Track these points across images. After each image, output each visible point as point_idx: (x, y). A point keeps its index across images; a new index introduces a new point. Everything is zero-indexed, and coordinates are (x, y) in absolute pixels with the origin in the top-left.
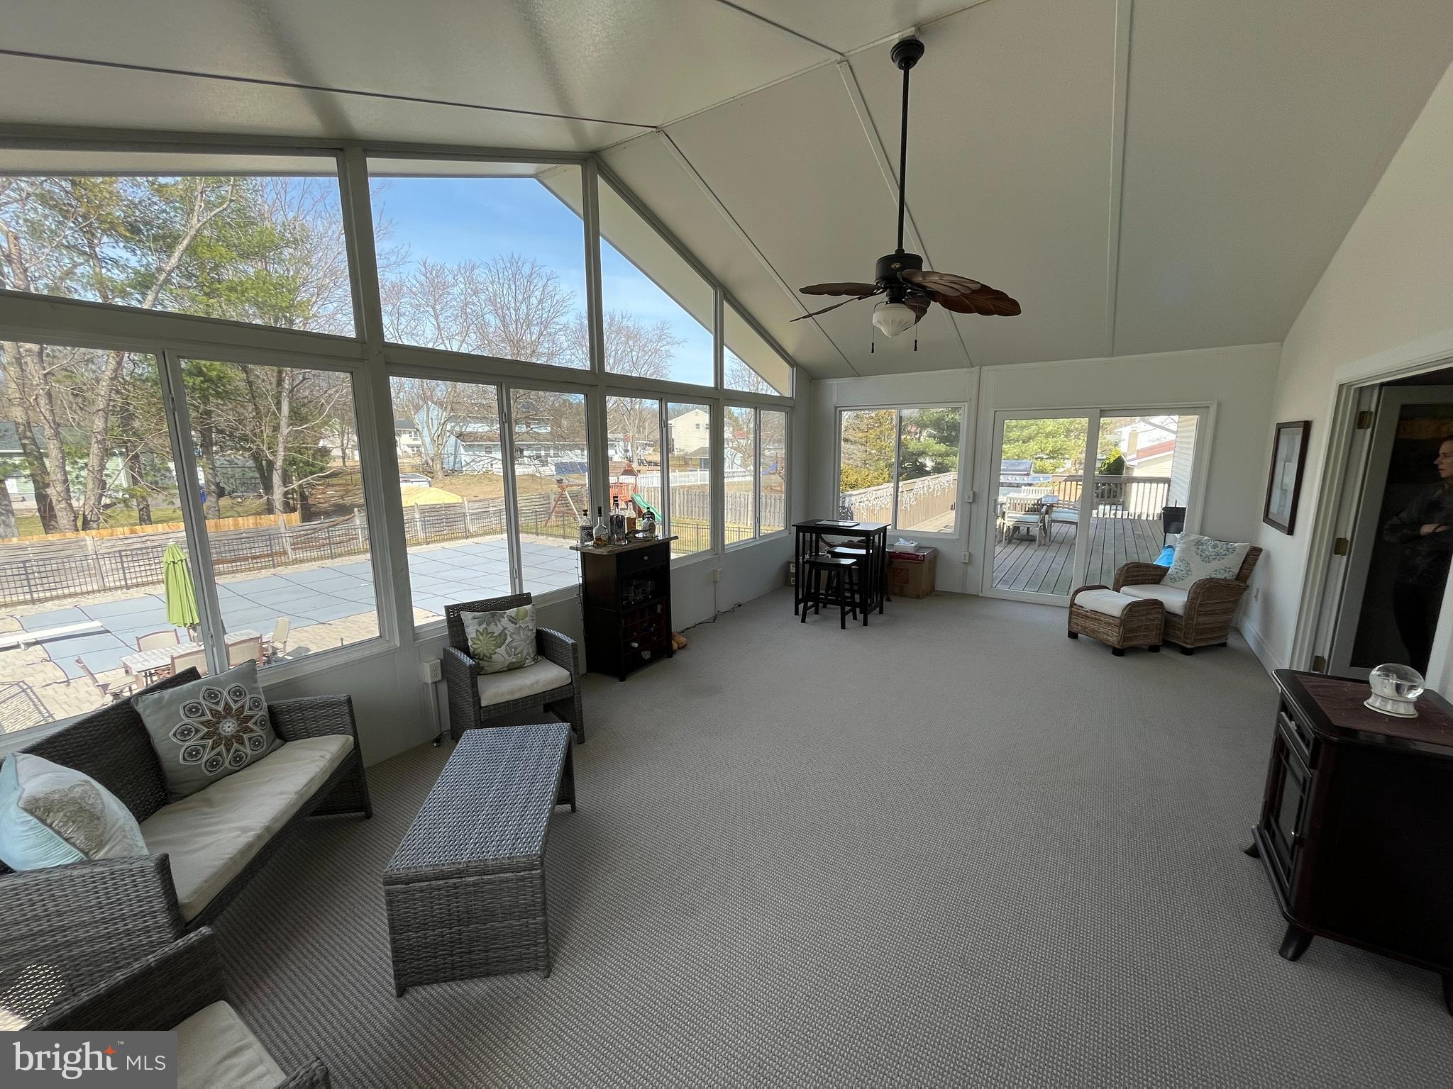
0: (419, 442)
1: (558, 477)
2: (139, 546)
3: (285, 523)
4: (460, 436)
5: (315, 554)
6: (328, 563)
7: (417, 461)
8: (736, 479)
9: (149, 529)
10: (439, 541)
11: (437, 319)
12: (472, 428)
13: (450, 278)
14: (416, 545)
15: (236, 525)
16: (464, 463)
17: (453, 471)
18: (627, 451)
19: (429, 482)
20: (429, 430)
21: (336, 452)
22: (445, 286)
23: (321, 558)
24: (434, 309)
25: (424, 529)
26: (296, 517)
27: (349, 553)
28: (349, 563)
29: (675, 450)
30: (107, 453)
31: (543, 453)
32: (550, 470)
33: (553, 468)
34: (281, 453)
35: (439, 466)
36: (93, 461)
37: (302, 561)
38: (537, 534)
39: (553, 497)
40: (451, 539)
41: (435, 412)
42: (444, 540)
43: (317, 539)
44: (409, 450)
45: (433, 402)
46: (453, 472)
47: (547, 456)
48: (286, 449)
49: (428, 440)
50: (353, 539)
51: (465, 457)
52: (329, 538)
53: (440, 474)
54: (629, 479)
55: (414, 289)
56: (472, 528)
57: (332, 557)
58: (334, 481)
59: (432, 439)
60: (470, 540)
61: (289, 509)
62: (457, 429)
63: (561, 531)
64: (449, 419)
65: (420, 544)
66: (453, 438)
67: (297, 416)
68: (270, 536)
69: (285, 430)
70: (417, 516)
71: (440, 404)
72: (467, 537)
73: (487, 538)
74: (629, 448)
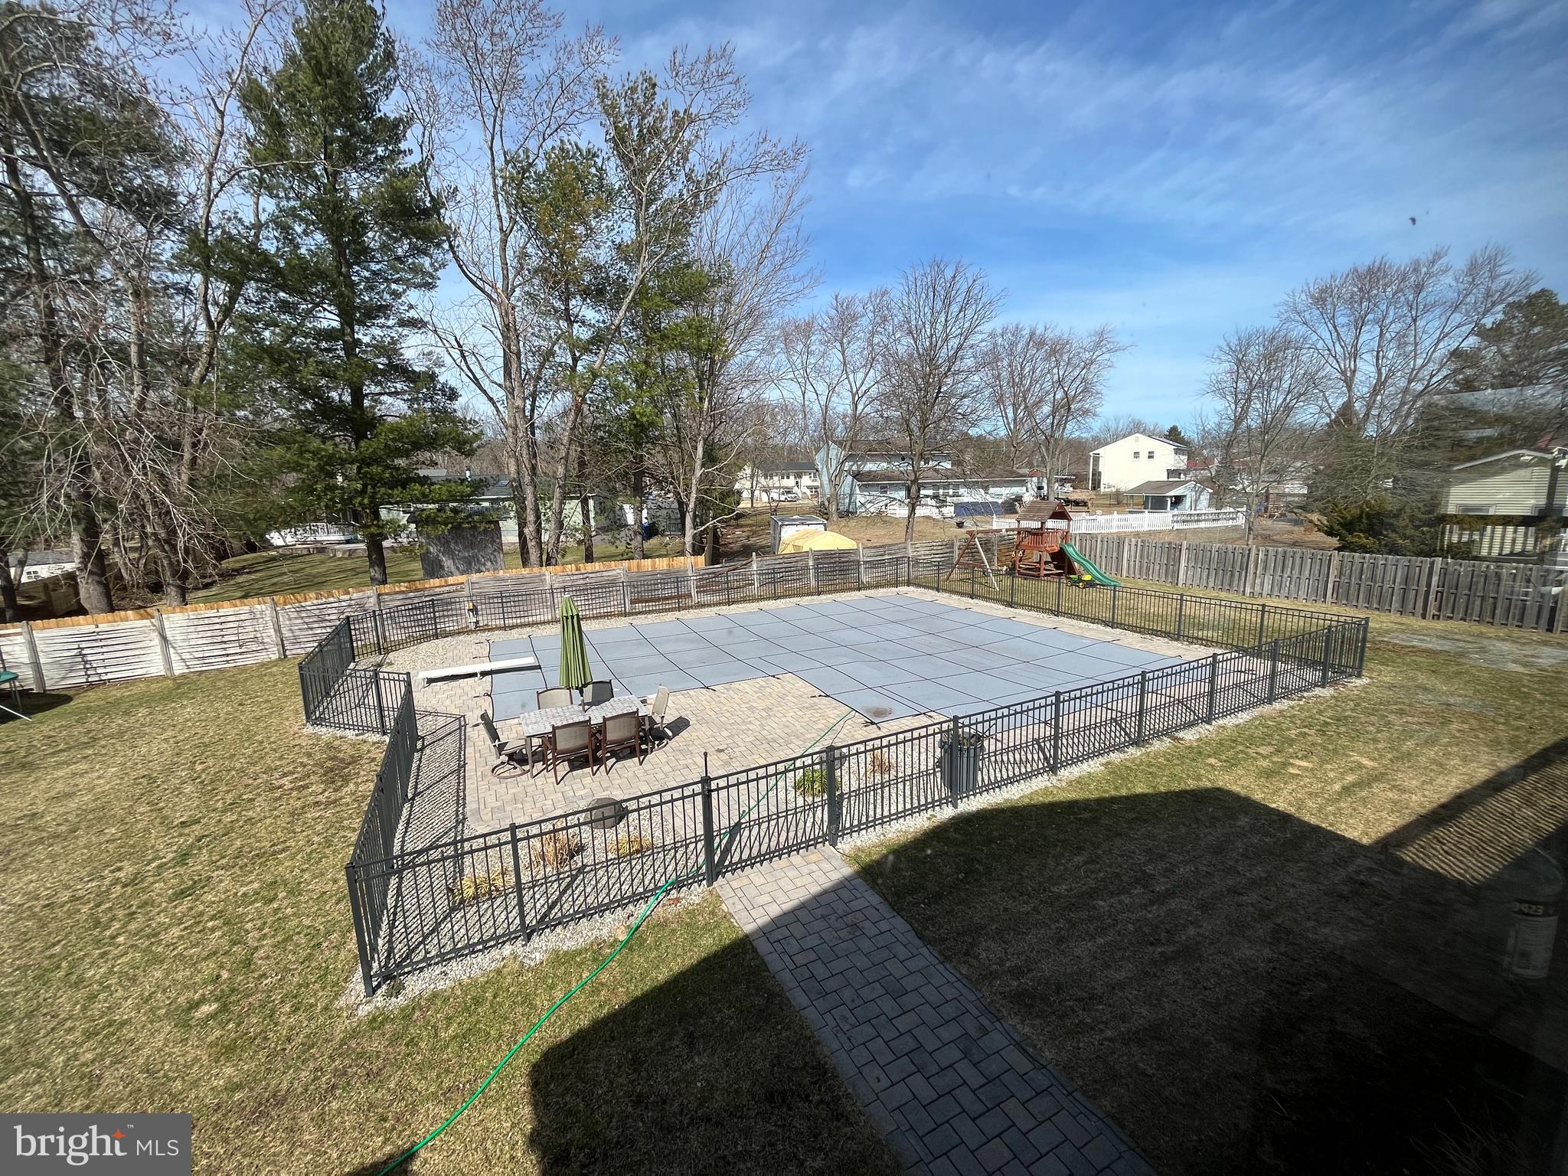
0: (817, 484)
1: (959, 520)
2: (582, 582)
3: (693, 564)
4: (857, 476)
5: (716, 598)
6: (725, 610)
7: (815, 502)
8: (1202, 525)
9: (589, 567)
10: (830, 592)
11: (843, 354)
12: (870, 466)
13: (860, 309)
14: (808, 595)
15: (654, 565)
16: (858, 504)
17: (848, 512)
18: (1040, 488)
19: (825, 525)
20: (828, 470)
21: (746, 494)
22: (854, 318)
23: (719, 604)
24: (842, 344)
25: (817, 577)
26: (701, 559)
27: (744, 600)
28: (743, 611)
29: (1102, 486)
30: (565, 497)
31: (941, 491)
32: (949, 511)
33: (952, 509)
34: (694, 495)
35: (834, 508)
36: (556, 504)
37: (703, 606)
38: (938, 591)
39: (957, 544)
40: (843, 590)
41: (834, 451)
42: (836, 591)
43: (719, 583)
44: (808, 492)
45: (833, 442)
46: (847, 514)
47: (946, 495)
48: (698, 491)
49: (825, 479)
50: (749, 585)
51: (860, 498)
52: (727, 582)
53: (835, 517)
54: (1061, 524)
55: (825, 326)
56: (865, 579)
57: (729, 603)
58: (742, 521)
59: (830, 480)
60: (863, 592)
61: (697, 551)
62: (854, 468)
63: (967, 588)
64: (848, 458)
65: (812, 594)
66: (850, 478)
67: (710, 458)
68: (677, 578)
69: (698, 473)
70: (811, 563)
71: (840, 444)
72: (859, 589)
73: (882, 591)
74: (1045, 485)
